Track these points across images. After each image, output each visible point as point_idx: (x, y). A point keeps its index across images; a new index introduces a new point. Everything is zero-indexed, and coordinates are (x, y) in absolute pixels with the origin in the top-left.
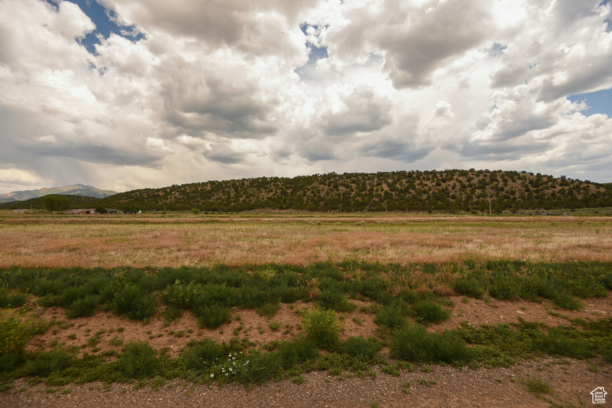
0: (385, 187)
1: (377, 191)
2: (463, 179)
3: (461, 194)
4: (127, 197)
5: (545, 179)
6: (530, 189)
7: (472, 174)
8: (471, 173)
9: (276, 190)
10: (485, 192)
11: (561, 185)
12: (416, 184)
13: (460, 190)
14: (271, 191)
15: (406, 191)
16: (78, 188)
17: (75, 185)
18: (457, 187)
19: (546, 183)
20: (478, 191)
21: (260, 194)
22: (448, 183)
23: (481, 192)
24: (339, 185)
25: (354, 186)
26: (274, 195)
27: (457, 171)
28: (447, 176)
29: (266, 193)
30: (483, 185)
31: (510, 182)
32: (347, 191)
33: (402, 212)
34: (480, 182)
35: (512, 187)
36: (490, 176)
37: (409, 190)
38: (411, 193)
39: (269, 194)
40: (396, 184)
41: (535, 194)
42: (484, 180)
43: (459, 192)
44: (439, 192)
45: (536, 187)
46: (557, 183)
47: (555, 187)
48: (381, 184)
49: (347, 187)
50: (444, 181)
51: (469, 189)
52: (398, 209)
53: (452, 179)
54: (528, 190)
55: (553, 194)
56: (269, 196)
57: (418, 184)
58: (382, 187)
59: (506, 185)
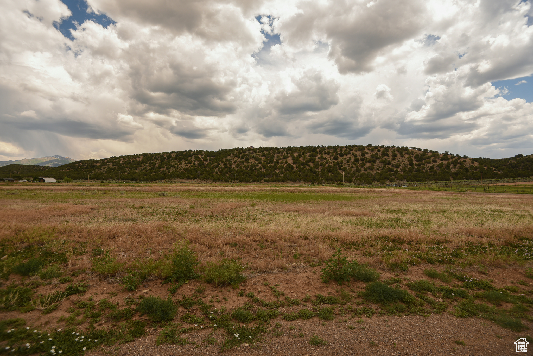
0: (290, 160)
1: (282, 163)
2: (358, 154)
3: (352, 167)
4: (70, 167)
5: (430, 154)
6: (413, 163)
7: (369, 149)
8: (367, 148)
9: (195, 161)
10: (373, 165)
11: (441, 160)
12: (317, 157)
13: (353, 163)
14: (190, 163)
15: (307, 164)
16: (56, 158)
17: (53, 156)
18: (351, 161)
19: (429, 158)
20: (368, 165)
21: (180, 166)
22: (345, 157)
23: (370, 165)
24: (251, 158)
25: (263, 158)
26: (192, 166)
27: (356, 146)
28: (346, 150)
29: (186, 165)
30: (374, 158)
31: (398, 157)
32: (255, 163)
33: (293, 183)
34: (372, 156)
35: (399, 161)
36: (383, 151)
37: (309, 163)
38: (309, 166)
39: (187, 165)
40: (300, 158)
41: (416, 167)
42: (377, 154)
43: (351, 165)
44: (334, 165)
45: (420, 161)
46: (439, 158)
47: (436, 162)
48: (288, 157)
49: (257, 159)
50: (342, 155)
51: (360, 162)
52: (291, 180)
53: (349, 153)
54: (411, 164)
55: (432, 168)
56: (187, 167)
57: (319, 158)
58: (287, 160)
59: (394, 159)
